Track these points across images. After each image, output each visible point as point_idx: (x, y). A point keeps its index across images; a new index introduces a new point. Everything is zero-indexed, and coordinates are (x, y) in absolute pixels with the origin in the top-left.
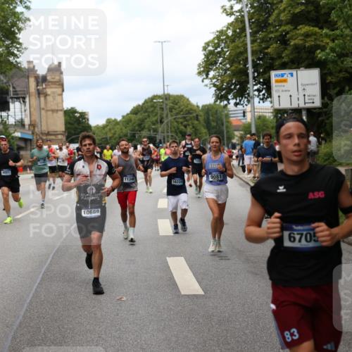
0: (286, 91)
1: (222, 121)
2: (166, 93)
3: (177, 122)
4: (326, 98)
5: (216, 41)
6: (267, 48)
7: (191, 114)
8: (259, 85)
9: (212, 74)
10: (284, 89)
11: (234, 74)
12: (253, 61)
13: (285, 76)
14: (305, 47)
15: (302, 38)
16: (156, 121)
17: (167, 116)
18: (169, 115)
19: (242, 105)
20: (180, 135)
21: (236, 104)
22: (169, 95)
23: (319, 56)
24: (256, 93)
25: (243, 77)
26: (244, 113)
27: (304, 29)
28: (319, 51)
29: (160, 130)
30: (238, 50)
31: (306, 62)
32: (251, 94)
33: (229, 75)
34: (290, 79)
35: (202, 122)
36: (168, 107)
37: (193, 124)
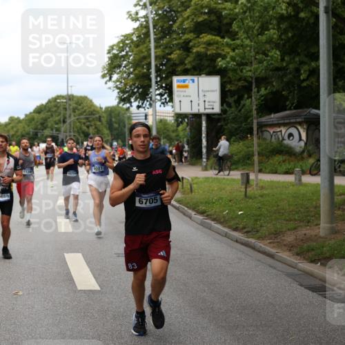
0: (187, 96)
1: (124, 123)
2: (70, 93)
3: (79, 122)
4: (225, 105)
5: (121, 45)
6: (170, 54)
7: (94, 115)
8: (161, 90)
9: (115, 77)
10: (185, 94)
11: (137, 78)
12: (156, 66)
13: (187, 82)
14: (206, 54)
15: (204, 46)
16: (60, 121)
17: (70, 116)
18: (72, 116)
19: (144, 108)
20: (82, 135)
21: (139, 107)
22: (73, 96)
23: (220, 64)
24: (158, 97)
25: (146, 81)
26: (146, 116)
27: (206, 37)
28: (220, 59)
29: (63, 129)
30: (142, 55)
31: (207, 70)
32: (153, 98)
33: (133, 79)
34: (191, 84)
35: (105, 123)
36: (71, 107)
37: (95, 125)
